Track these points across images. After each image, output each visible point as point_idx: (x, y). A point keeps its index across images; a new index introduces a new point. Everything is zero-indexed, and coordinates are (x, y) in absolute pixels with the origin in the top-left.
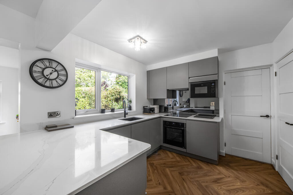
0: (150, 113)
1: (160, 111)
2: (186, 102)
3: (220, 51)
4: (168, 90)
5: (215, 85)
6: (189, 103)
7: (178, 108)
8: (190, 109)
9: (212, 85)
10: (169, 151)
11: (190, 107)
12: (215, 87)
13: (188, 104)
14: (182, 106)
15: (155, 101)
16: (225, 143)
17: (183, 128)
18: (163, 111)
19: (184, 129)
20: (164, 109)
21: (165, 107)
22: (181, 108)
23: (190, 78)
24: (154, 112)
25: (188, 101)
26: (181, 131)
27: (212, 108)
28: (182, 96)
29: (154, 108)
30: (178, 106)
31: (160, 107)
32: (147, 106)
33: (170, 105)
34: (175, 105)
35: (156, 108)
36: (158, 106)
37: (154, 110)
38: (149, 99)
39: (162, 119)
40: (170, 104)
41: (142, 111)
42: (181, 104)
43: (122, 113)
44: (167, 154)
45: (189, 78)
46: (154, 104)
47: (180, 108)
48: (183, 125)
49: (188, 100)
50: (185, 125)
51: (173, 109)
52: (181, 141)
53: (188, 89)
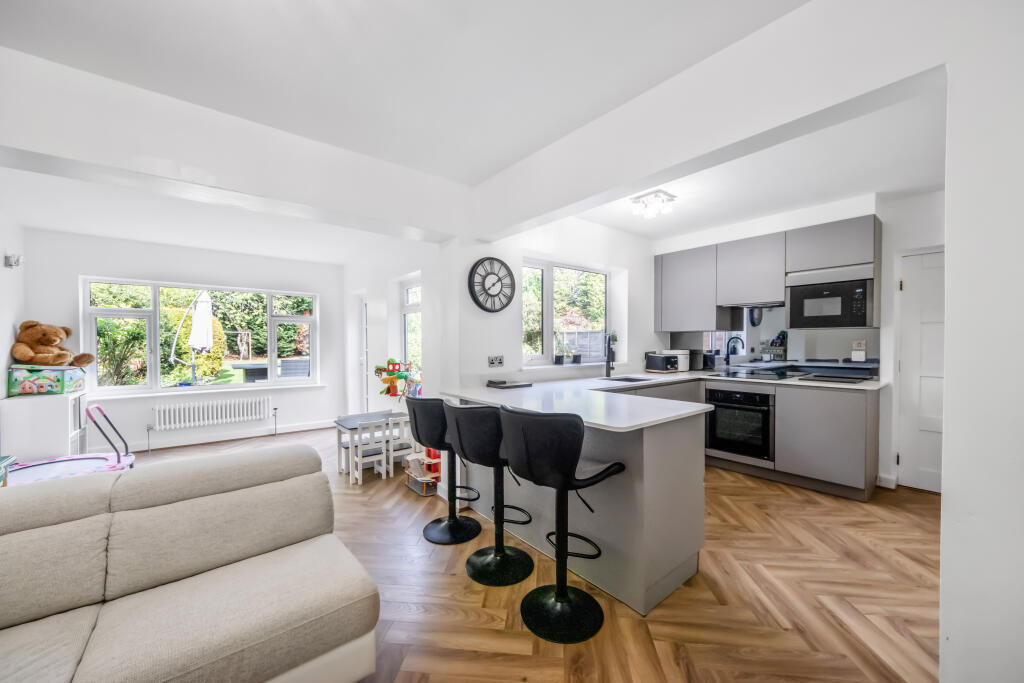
0: (667, 369)
1: (692, 367)
2: (771, 345)
3: (883, 199)
4: (720, 308)
5: (864, 294)
6: (782, 348)
7: (746, 362)
8: (789, 364)
9: (856, 293)
10: (724, 469)
11: (785, 360)
12: (865, 298)
13: (780, 351)
14: (756, 355)
15: (675, 339)
16: (898, 457)
17: (766, 408)
18: (701, 366)
19: (768, 410)
20: (703, 361)
21: (705, 356)
22: (755, 360)
23: (789, 275)
24: (676, 368)
25: (782, 339)
26: (760, 415)
27: (858, 356)
28: (759, 324)
29: (676, 357)
30: (743, 357)
31: (693, 355)
32: (655, 353)
33: (718, 352)
34: (734, 351)
35: (682, 357)
36: (687, 352)
37: (676, 362)
38: (659, 333)
39: (703, 386)
40: (718, 348)
41: (642, 363)
42: (753, 350)
43: (600, 367)
44: (720, 476)
45: (786, 274)
46: (673, 347)
47: (751, 362)
48: (765, 399)
49: (778, 337)
50: (771, 399)
51: (728, 363)
52: (760, 443)
53: (782, 305)
